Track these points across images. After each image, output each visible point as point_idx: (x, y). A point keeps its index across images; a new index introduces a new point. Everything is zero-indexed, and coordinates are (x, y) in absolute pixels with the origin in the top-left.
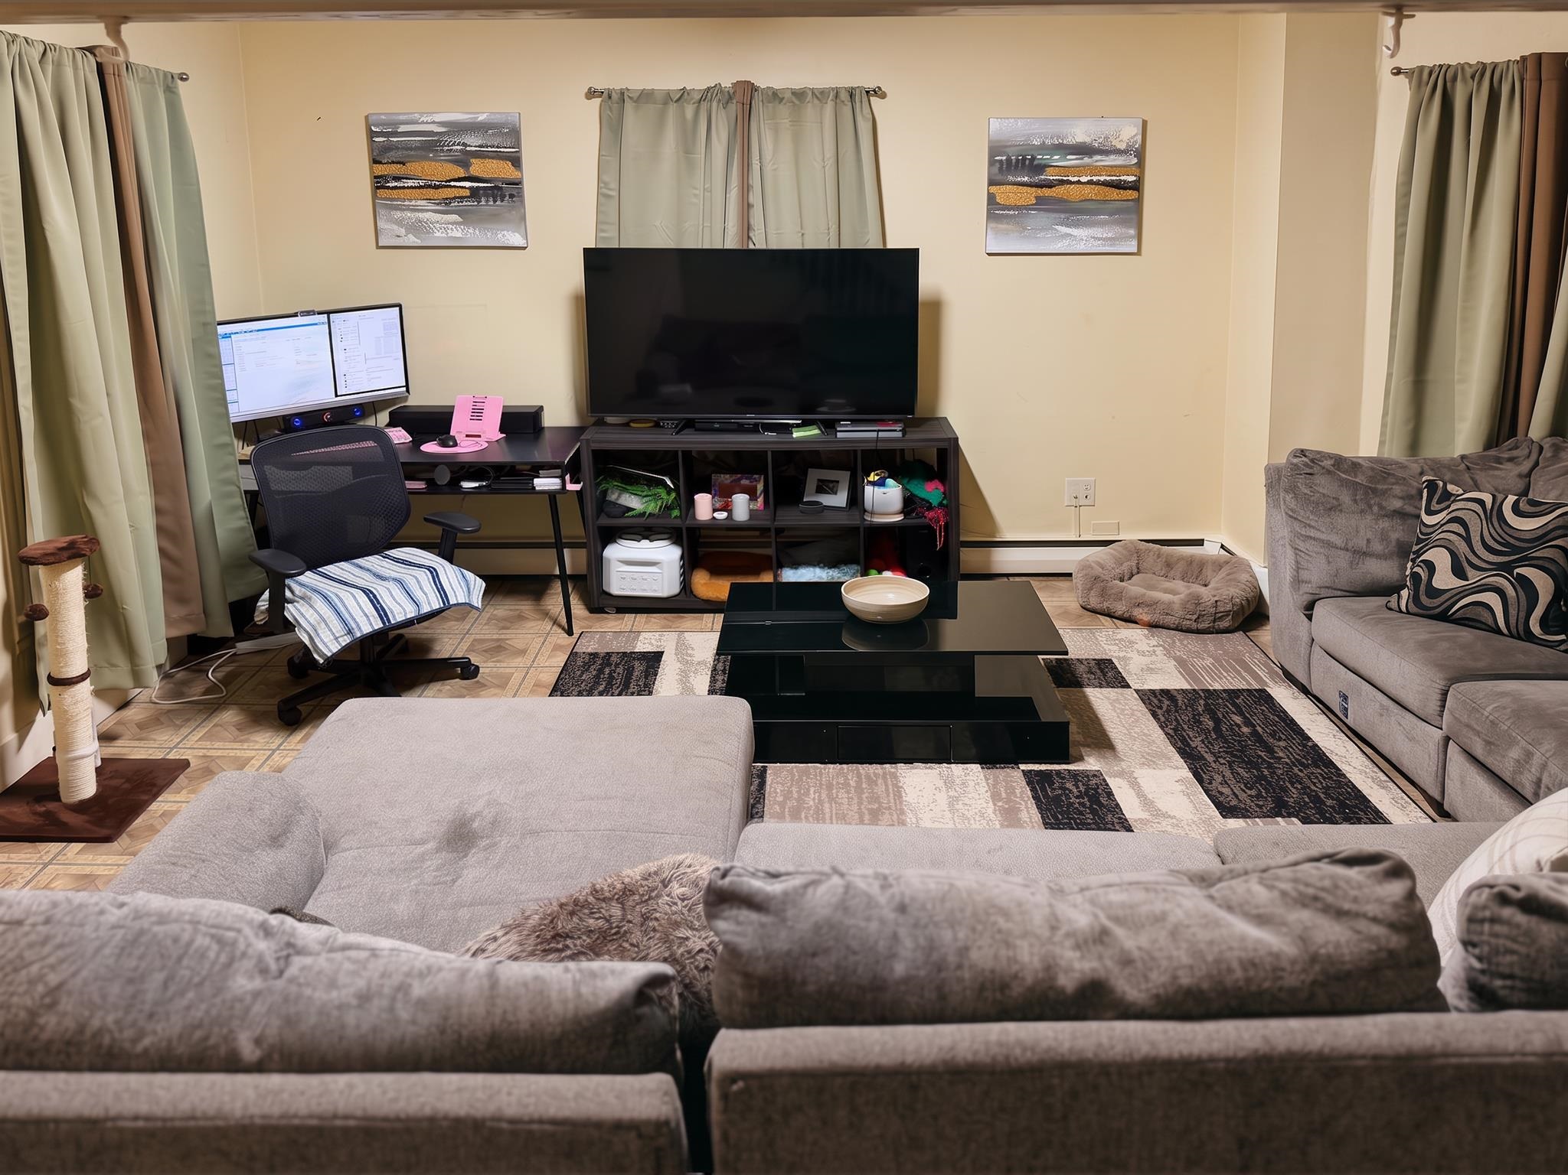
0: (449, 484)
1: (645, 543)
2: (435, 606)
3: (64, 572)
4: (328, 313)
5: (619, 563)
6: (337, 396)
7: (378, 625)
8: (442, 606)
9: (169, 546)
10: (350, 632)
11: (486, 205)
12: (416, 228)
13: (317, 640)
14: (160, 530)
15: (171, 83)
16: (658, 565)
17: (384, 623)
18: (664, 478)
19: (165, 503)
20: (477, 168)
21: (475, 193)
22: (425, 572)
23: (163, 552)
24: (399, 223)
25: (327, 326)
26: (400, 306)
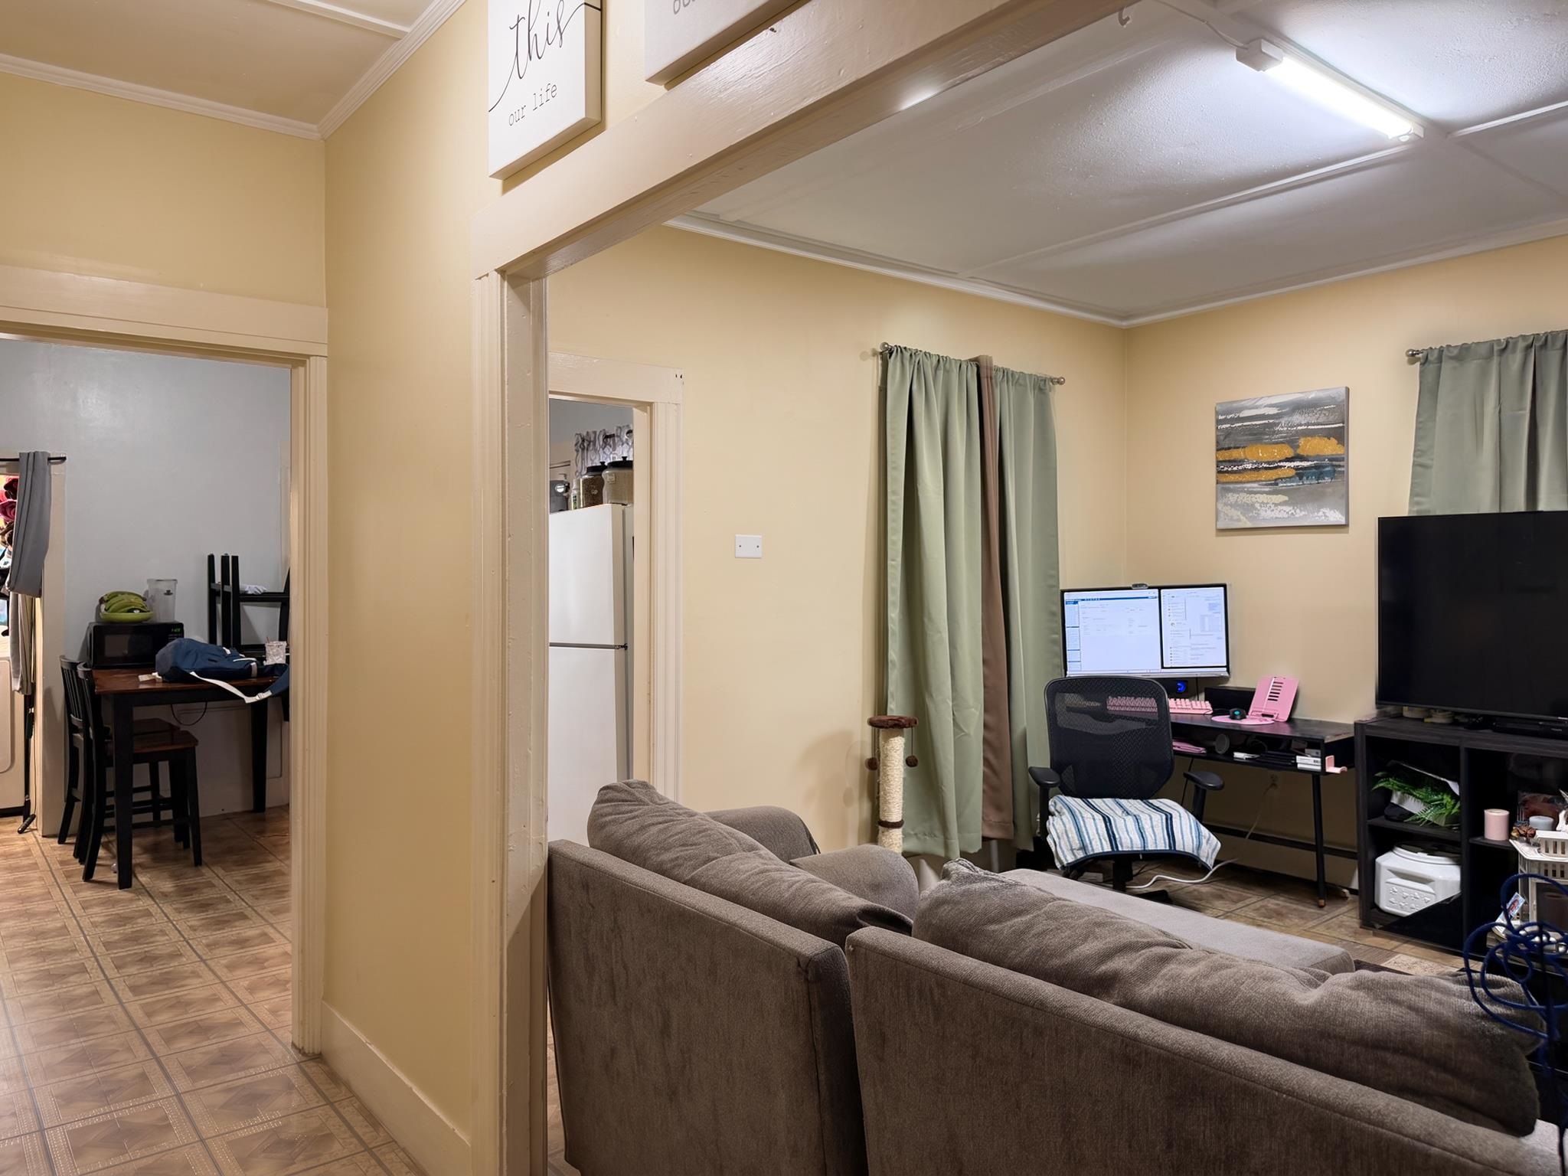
0: (1225, 754)
1: (1422, 856)
2: (1161, 846)
3: (894, 737)
4: (1160, 588)
5: (1391, 873)
6: (1163, 667)
7: (1107, 848)
8: (1168, 848)
9: (991, 757)
10: (1084, 848)
11: (1309, 482)
12: (1248, 508)
13: (1058, 849)
14: (986, 742)
15: (1042, 386)
16: (1432, 883)
17: (1112, 848)
18: (1450, 783)
19: (991, 720)
20: (1307, 446)
21: (1300, 473)
22: (1161, 817)
23: (986, 762)
24: (1235, 506)
25: (1157, 599)
26: (1224, 586)
